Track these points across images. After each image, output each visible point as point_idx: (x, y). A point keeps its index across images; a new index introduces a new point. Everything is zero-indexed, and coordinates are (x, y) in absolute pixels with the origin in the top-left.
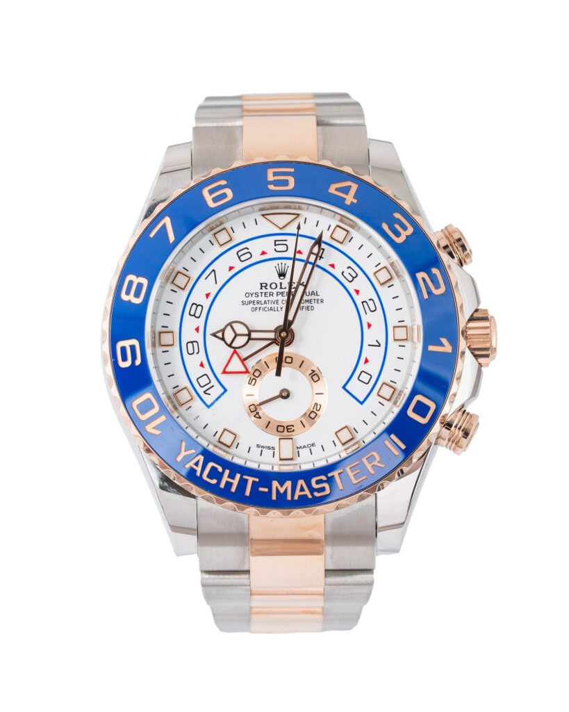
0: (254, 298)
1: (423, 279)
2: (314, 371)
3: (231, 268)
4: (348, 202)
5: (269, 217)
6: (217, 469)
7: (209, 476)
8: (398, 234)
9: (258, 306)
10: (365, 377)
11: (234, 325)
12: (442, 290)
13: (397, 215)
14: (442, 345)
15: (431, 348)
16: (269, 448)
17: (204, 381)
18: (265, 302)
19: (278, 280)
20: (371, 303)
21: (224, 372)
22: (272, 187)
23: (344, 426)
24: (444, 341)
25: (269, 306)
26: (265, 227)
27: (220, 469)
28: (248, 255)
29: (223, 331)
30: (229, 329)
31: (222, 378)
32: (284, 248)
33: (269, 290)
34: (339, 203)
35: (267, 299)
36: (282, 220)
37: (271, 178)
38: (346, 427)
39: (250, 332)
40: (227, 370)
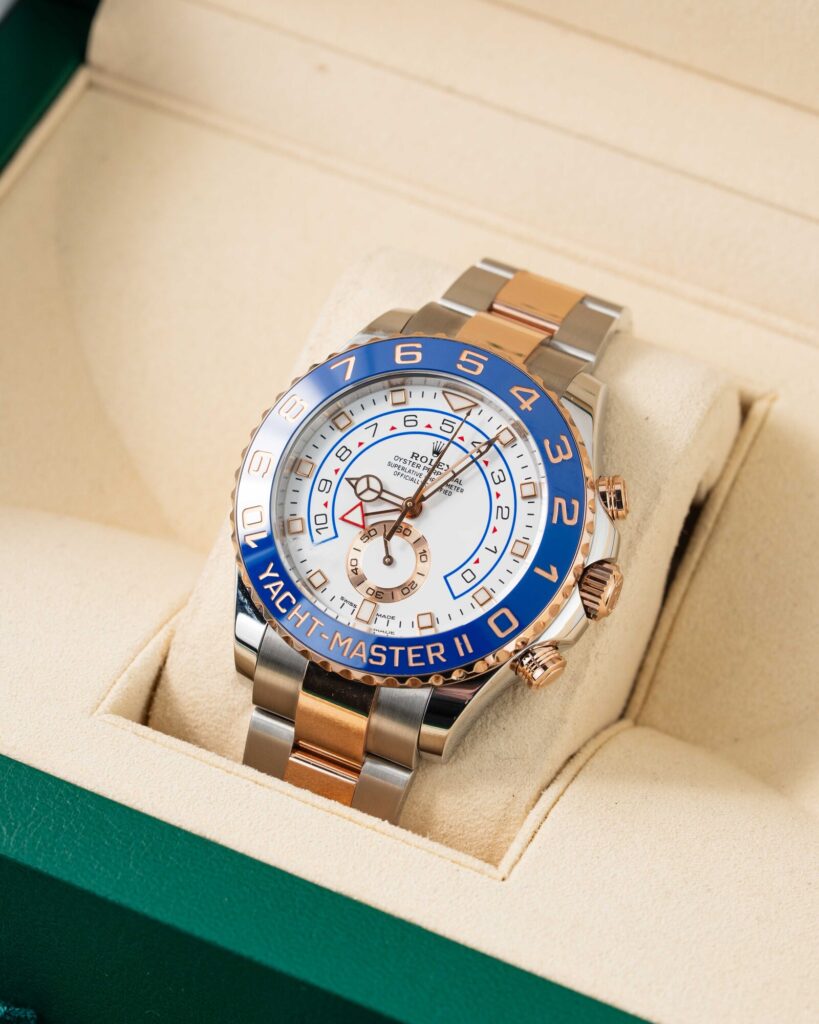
0: (401, 463)
1: (560, 505)
2: (425, 551)
3: (393, 428)
4: (523, 408)
5: (448, 396)
6: (291, 599)
7: (281, 604)
8: (555, 455)
9: (402, 472)
10: (469, 576)
11: (371, 479)
12: (573, 522)
13: (564, 439)
14: (549, 572)
15: (538, 571)
16: (351, 604)
17: (321, 519)
18: (409, 471)
19: (430, 456)
20: (505, 510)
21: (343, 519)
22: (460, 367)
23: (429, 611)
24: (554, 569)
25: (412, 476)
26: (441, 404)
27: (294, 601)
28: (414, 423)
29: (358, 480)
30: (364, 480)
31: (339, 523)
32: (450, 429)
33: (418, 462)
34: (514, 404)
35: (412, 469)
36: (458, 403)
37: (463, 358)
38: (430, 614)
39: (382, 490)
40: (347, 518)
